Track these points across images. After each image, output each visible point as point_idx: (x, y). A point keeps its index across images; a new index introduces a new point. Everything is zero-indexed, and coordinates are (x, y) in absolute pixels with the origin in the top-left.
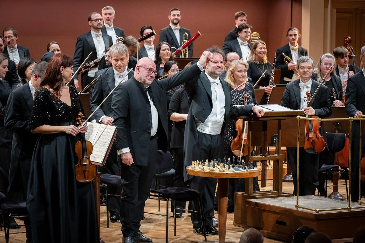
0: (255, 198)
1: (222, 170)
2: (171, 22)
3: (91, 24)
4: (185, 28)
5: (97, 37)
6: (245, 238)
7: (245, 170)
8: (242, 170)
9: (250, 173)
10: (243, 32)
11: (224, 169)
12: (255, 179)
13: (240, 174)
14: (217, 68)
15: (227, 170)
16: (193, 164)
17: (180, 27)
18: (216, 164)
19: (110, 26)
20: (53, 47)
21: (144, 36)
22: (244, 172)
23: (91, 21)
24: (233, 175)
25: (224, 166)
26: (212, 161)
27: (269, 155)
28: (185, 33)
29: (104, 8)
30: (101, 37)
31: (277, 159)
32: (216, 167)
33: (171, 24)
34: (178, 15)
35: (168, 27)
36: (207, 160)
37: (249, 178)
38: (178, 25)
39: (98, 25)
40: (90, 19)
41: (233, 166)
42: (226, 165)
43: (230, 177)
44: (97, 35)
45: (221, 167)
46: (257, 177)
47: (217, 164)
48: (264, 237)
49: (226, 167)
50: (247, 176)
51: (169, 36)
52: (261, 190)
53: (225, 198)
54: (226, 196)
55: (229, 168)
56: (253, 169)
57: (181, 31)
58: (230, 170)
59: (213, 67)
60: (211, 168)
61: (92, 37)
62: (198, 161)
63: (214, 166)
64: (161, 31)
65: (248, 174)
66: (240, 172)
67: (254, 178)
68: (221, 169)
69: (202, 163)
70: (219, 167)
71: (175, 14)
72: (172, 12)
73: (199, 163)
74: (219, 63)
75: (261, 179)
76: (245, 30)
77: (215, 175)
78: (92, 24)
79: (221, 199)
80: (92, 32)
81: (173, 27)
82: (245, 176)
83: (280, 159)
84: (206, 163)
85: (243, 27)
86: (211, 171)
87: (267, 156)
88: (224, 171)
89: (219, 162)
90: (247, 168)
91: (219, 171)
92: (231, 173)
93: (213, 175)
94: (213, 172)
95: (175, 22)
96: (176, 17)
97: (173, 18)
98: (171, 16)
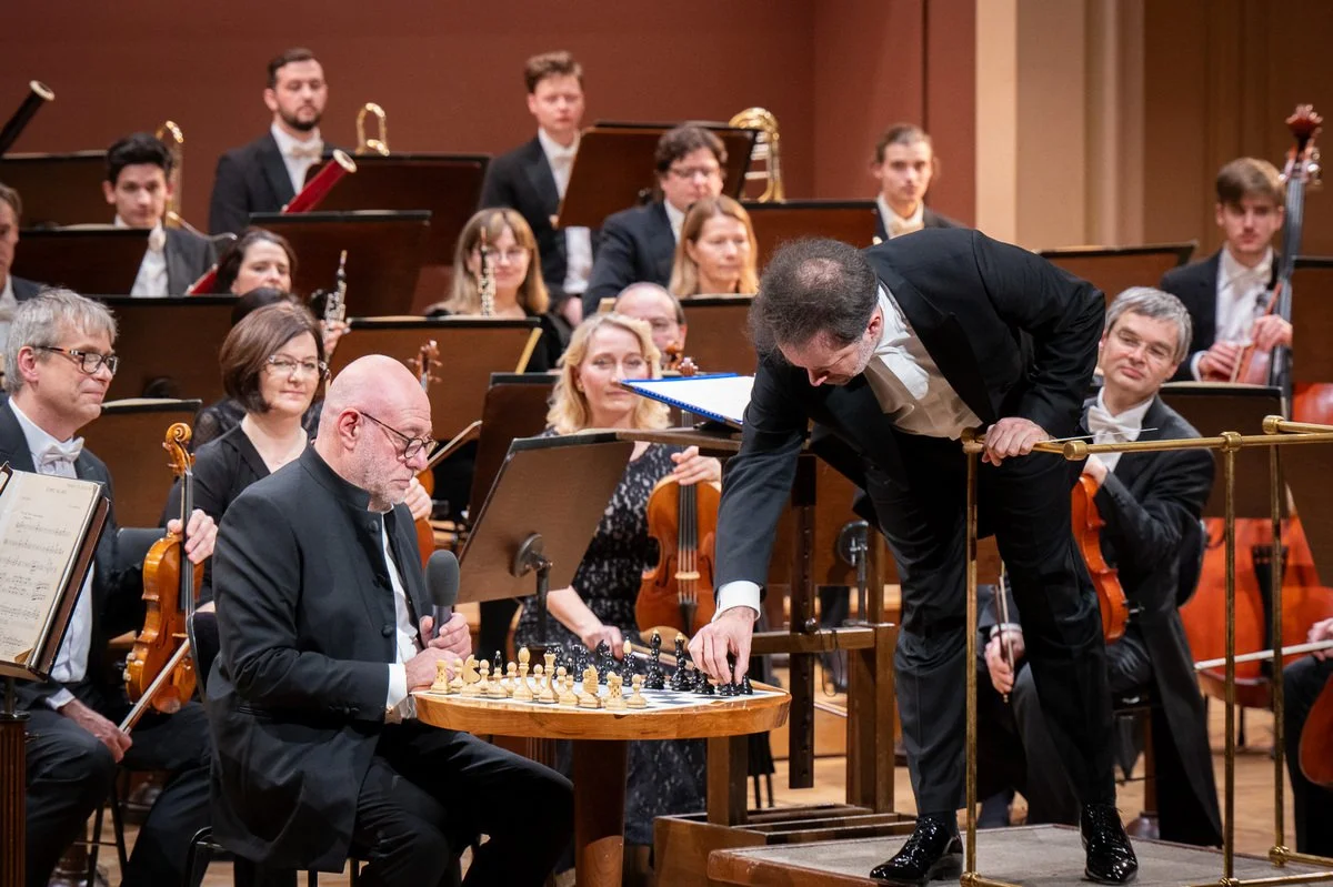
1: (593, 700)
2: (278, 119)
7: (708, 702)
8: (691, 700)
9: (732, 714)
13: (683, 718)
15: (619, 701)
17: (322, 144)
22: (705, 707)
24: (650, 726)
25: (601, 682)
27: (826, 625)
28: (370, 106)
31: (865, 646)
33: (277, 131)
34: (314, 85)
38: (316, 132)
49: (614, 684)
50: (719, 728)
53: (609, 840)
54: (615, 832)
56: (750, 693)
58: (631, 700)
65: (724, 721)
66: (682, 709)
68: (587, 698)
71: (301, 83)
72: (281, 72)
77: (556, 725)
79: (589, 847)
81: (288, 144)
82: (708, 729)
83: (881, 645)
87: (817, 633)
88: (603, 704)
89: (576, 662)
90: (716, 691)
91: (578, 705)
92: (640, 716)
93: (548, 726)
94: (551, 711)
95: (304, 117)
96: (306, 92)
97: (293, 102)
98: (282, 91)
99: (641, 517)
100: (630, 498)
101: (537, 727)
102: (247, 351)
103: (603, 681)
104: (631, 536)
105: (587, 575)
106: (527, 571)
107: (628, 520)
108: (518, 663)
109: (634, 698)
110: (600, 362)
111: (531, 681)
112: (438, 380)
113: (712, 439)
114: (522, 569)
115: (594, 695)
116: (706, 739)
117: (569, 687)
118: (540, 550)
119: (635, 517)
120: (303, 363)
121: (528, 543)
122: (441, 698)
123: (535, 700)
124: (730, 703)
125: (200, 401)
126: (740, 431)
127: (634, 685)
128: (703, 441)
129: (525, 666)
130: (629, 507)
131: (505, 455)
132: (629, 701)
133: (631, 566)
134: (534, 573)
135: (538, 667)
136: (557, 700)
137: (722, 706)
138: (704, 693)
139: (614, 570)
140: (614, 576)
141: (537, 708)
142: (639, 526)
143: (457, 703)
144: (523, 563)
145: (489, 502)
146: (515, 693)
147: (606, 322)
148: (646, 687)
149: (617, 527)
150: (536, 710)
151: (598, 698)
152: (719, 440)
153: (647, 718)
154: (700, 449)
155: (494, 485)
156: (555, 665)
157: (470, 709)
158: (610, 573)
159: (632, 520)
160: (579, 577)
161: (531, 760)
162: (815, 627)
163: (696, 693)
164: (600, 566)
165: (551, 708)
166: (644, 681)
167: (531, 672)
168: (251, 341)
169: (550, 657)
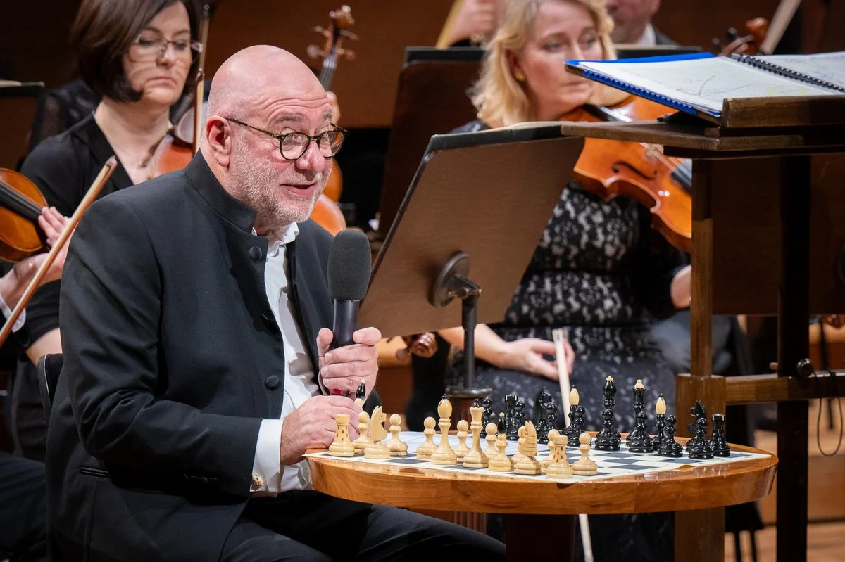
1: (532, 465)
7: (674, 466)
8: (653, 464)
9: (703, 482)
11: (540, 458)
13: (641, 488)
15: (563, 465)
24: (600, 497)
25: (541, 442)
27: (824, 367)
42: (553, 433)
45: (522, 449)
49: (557, 444)
50: (687, 500)
55: (575, 454)
56: (727, 455)
65: (694, 490)
66: (641, 476)
68: (523, 462)
70: (512, 447)
82: (673, 501)
87: (812, 376)
88: (543, 470)
89: (510, 416)
90: (684, 452)
91: (512, 470)
92: (588, 484)
93: (475, 498)
94: (478, 479)
99: (587, 227)
100: (573, 204)
101: (460, 500)
102: (108, 27)
103: (543, 439)
104: (574, 251)
105: (526, 297)
106: (451, 299)
107: (572, 230)
108: (437, 418)
109: (581, 462)
111: (453, 441)
112: (350, 54)
113: (680, 135)
114: (444, 298)
115: (532, 458)
116: (673, 513)
117: (501, 448)
118: (466, 272)
119: (581, 227)
120: (174, 43)
121: (451, 265)
122: (342, 462)
123: (459, 465)
124: (702, 468)
125: (42, 84)
126: (714, 125)
127: (582, 446)
128: (670, 138)
129: (445, 422)
130: (572, 214)
131: (421, 156)
132: (576, 465)
133: (581, 283)
134: (458, 302)
135: (462, 423)
136: (485, 465)
137: (691, 473)
138: (669, 455)
139: (558, 287)
140: (559, 296)
141: (461, 474)
142: (585, 238)
143: (362, 469)
144: (445, 290)
145: (402, 213)
146: (434, 455)
148: (597, 448)
149: (557, 239)
150: (460, 478)
151: (536, 463)
152: (689, 137)
153: (597, 487)
154: (665, 148)
155: (408, 192)
156: (483, 420)
157: (377, 475)
158: (553, 295)
159: (576, 231)
160: (516, 300)
161: (455, 525)
162: (809, 369)
163: (659, 455)
164: (540, 285)
165: (479, 474)
166: (594, 439)
167: (453, 428)
168: (114, 16)
169: (477, 411)
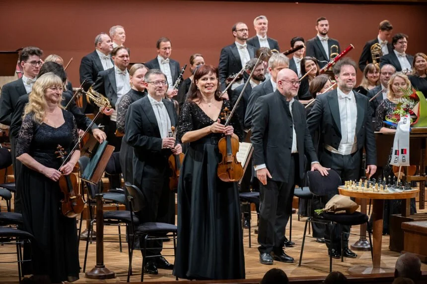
0: (412, 220)
1: (377, 190)
2: (318, 32)
3: (235, 35)
4: (333, 39)
5: (241, 48)
6: (401, 263)
8: (398, 191)
9: (407, 194)
10: (398, 43)
11: (379, 189)
12: (413, 200)
14: (348, 80)
15: (382, 191)
16: (346, 184)
17: (328, 38)
18: (370, 184)
19: (263, 37)
20: (197, 60)
21: (295, 47)
22: (401, 192)
23: (236, 31)
24: (389, 196)
25: (379, 186)
26: (366, 181)
29: (257, 18)
30: (246, 48)
32: (370, 188)
33: (318, 35)
34: (326, 25)
35: (315, 38)
36: (361, 180)
37: (406, 199)
38: (327, 35)
39: (243, 36)
40: (234, 29)
41: (389, 186)
42: (381, 185)
43: (385, 198)
44: (241, 46)
45: (376, 188)
46: (414, 198)
47: (372, 184)
48: (422, 262)
49: (382, 187)
51: (316, 47)
52: (418, 212)
54: (381, 218)
55: (384, 188)
57: (330, 42)
58: (385, 190)
59: (344, 80)
60: (365, 188)
61: (237, 48)
62: (351, 181)
63: (368, 187)
64: (308, 42)
65: (405, 195)
66: (396, 193)
67: (411, 199)
69: (355, 182)
70: (374, 187)
71: (324, 25)
72: (319, 22)
73: (352, 183)
74: (351, 75)
75: (419, 200)
76: (400, 41)
78: (237, 34)
79: (376, 222)
80: (237, 43)
81: (321, 38)
84: (359, 183)
85: (397, 37)
86: (365, 192)
91: (374, 191)
92: (387, 194)
95: (324, 32)
96: (325, 27)
97: (321, 29)
98: (319, 26)
110: (396, 84)
136: (369, 190)
137: (405, 192)
146: (359, 189)
147: (397, 75)
